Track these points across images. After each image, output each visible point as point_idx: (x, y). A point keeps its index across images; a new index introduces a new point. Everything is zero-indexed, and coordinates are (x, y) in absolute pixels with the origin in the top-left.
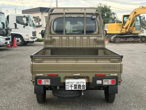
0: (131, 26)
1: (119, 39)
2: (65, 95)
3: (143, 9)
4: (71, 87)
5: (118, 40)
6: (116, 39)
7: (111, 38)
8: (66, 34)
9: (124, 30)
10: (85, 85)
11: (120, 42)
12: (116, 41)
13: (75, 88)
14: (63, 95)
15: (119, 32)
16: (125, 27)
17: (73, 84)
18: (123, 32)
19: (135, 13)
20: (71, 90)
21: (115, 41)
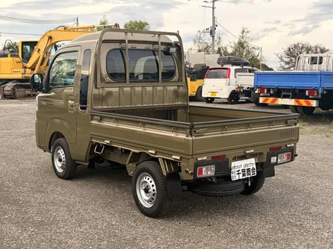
0: (41, 64)
1: (23, 89)
2: (232, 190)
3: (67, 33)
4: (239, 174)
5: (20, 92)
6: (17, 90)
7: (6, 89)
8: (130, 82)
9: (28, 71)
10: (255, 167)
11: (25, 96)
12: (17, 94)
13: (244, 175)
14: (230, 190)
15: (19, 76)
16: (29, 65)
17: (241, 169)
18: (27, 75)
19: (50, 38)
20: (239, 180)
21: (14, 94)
